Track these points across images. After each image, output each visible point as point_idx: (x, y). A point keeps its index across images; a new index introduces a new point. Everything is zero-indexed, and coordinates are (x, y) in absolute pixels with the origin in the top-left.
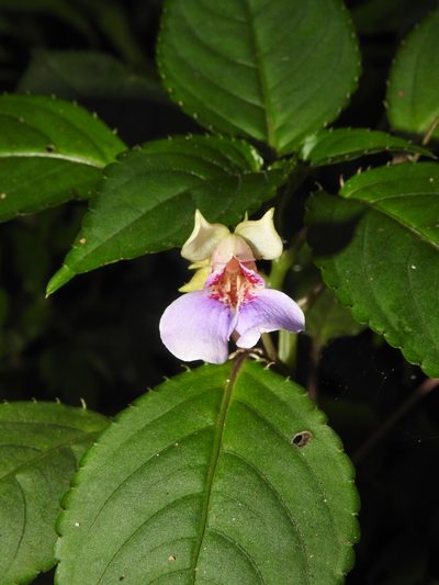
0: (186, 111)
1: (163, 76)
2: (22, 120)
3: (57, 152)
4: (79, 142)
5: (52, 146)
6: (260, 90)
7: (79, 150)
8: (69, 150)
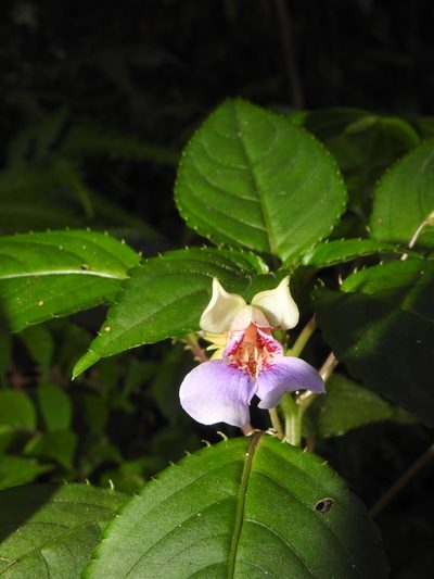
0: (201, 234)
1: (180, 209)
2: (61, 248)
3: (90, 269)
4: (107, 263)
5: (85, 266)
6: (263, 218)
7: (109, 268)
8: (100, 269)
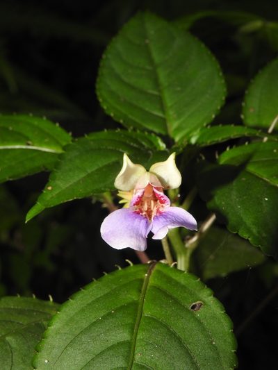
0: (116, 119)
2: (11, 128)
3: (33, 145)
4: (46, 140)
5: (30, 142)
6: (162, 108)
8: (40, 144)
